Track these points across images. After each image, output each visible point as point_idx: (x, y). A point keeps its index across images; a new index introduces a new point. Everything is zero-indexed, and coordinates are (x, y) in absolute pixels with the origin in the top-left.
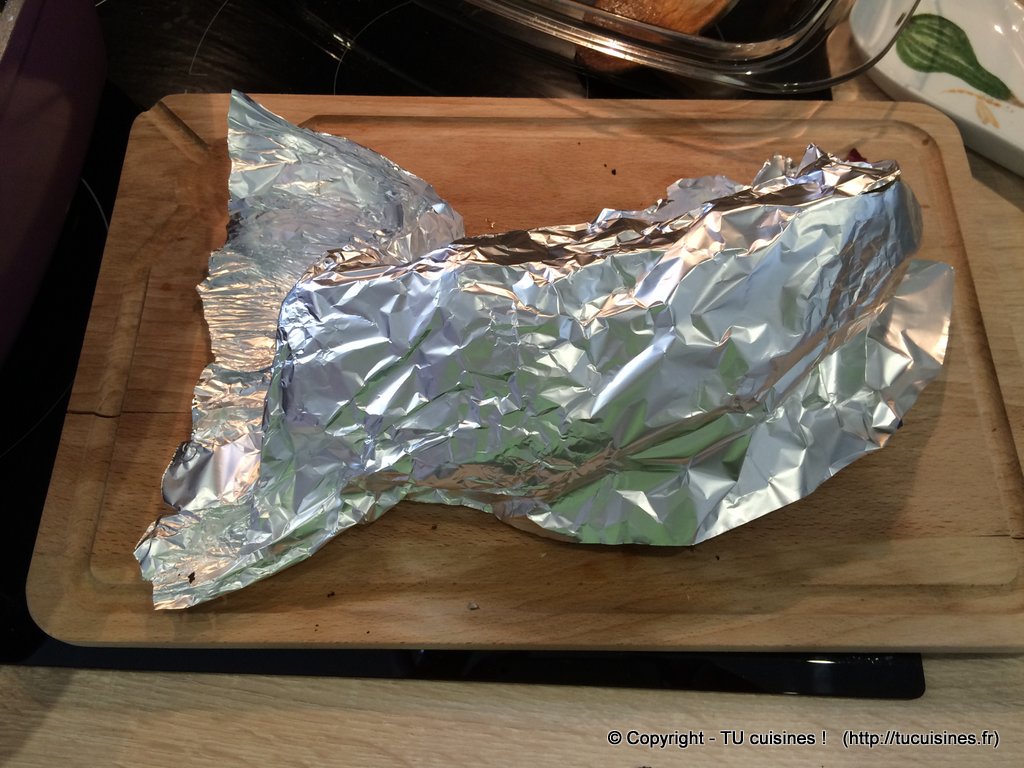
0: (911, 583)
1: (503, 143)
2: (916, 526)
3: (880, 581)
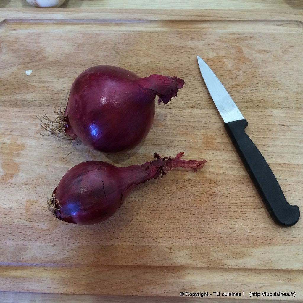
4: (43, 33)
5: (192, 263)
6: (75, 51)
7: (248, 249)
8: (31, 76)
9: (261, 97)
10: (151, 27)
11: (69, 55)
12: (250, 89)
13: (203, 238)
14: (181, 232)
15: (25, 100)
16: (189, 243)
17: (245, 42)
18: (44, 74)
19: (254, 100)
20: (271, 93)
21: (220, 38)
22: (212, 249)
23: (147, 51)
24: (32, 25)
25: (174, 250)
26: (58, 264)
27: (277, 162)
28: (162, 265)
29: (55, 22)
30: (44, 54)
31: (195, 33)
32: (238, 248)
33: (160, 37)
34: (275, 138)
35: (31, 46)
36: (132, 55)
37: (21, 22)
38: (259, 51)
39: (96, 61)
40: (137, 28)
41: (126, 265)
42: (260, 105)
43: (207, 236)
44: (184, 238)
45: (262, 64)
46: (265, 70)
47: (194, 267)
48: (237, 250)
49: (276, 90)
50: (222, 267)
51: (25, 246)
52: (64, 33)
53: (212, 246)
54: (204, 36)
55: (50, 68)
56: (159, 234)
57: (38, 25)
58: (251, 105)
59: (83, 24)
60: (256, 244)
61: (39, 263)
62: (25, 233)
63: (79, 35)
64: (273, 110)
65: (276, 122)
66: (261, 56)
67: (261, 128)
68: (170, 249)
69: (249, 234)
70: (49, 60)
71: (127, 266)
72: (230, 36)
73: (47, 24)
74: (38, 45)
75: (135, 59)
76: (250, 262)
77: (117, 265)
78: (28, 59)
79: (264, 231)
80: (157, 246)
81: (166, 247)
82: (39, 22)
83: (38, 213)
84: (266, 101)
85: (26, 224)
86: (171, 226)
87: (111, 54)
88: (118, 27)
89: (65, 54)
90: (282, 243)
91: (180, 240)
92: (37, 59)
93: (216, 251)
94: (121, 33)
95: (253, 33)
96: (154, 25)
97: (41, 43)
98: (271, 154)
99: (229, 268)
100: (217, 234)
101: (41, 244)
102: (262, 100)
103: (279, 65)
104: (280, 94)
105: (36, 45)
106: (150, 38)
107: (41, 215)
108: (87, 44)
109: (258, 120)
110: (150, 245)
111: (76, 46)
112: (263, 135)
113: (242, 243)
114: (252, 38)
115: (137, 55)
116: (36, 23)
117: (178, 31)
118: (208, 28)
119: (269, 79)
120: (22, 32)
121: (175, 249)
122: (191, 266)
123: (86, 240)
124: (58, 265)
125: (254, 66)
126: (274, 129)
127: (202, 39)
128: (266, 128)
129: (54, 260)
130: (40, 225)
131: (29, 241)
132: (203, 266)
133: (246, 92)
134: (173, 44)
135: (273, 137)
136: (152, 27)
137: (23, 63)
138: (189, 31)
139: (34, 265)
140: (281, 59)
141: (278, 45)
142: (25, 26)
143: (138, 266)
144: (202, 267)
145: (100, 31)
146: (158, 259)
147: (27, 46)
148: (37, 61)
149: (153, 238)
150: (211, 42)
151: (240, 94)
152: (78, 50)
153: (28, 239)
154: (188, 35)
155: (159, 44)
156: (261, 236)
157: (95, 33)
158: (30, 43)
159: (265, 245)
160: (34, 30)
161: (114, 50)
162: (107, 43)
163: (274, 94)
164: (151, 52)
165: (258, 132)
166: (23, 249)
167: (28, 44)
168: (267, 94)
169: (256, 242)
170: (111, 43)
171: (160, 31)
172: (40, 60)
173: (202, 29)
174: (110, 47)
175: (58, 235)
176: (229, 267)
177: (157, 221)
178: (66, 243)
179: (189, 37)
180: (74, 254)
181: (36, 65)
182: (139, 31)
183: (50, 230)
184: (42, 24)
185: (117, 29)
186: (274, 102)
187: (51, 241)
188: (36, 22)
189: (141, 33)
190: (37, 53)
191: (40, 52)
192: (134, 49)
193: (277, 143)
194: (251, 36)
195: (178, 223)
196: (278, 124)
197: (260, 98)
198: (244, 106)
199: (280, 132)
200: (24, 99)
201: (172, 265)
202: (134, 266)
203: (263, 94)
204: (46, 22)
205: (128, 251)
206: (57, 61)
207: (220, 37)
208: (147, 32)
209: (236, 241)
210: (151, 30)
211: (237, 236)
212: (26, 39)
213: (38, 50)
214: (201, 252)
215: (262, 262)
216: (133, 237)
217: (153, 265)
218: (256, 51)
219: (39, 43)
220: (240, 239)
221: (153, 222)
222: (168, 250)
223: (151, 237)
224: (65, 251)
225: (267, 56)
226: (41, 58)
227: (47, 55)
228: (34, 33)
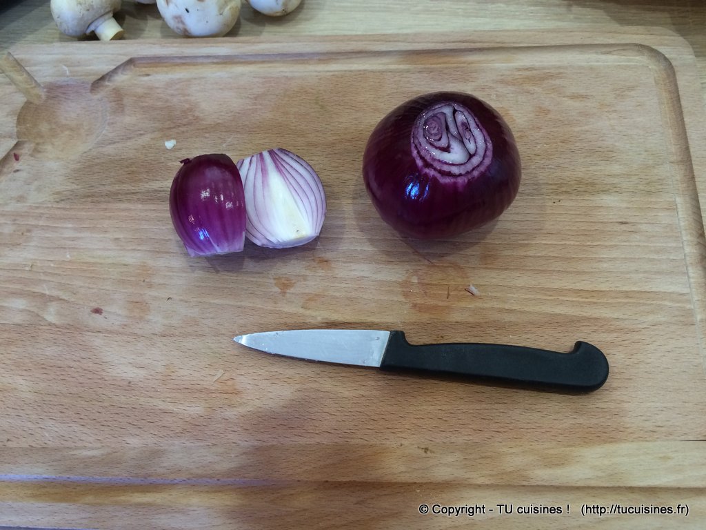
0: (622, 485)
1: (287, 77)
2: (629, 430)
3: (593, 483)
4: (195, 79)
5: (467, 476)
6: (251, 108)
7: (573, 449)
8: (174, 149)
9: (581, 175)
10: (380, 64)
11: (239, 113)
12: (561, 162)
13: (486, 430)
14: (445, 419)
15: (163, 191)
16: (460, 440)
17: (546, 81)
18: (196, 146)
19: (568, 179)
20: (599, 168)
21: (502, 77)
22: (505, 449)
23: (374, 102)
24: (176, 67)
25: (432, 452)
26: (218, 480)
27: (618, 289)
28: (412, 481)
29: (215, 61)
30: (197, 114)
31: (458, 69)
32: (553, 448)
33: (396, 79)
34: (612, 246)
35: (175, 100)
36: (347, 111)
37: (159, 63)
38: (574, 97)
39: (286, 123)
40: (356, 65)
41: (344, 480)
42: (579, 189)
43: (494, 425)
44: (451, 430)
45: (580, 118)
46: (586, 128)
47: (471, 485)
48: (551, 452)
49: (608, 162)
50: (524, 483)
51: (161, 448)
52: (231, 78)
53: (504, 443)
54: (475, 75)
55: (207, 135)
56: (404, 422)
57: (187, 67)
58: (564, 189)
59: (263, 62)
60: (586, 440)
61: (185, 479)
62: (160, 423)
63: (257, 80)
64: (604, 197)
65: (611, 217)
66: (576, 104)
67: (583, 228)
68: (426, 450)
69: (572, 421)
70: (205, 123)
71: (345, 483)
72: (520, 73)
73: (202, 64)
74: (187, 98)
75: (354, 116)
76: (577, 473)
77: (327, 481)
78: (169, 122)
79: (601, 416)
80: (401, 445)
81: (418, 447)
82: (188, 61)
83: (184, 386)
84: (590, 180)
85: (161, 407)
86: (425, 407)
87: (313, 110)
88: (323, 65)
89: (232, 112)
90: (635, 436)
91: (444, 434)
92: (185, 121)
93: (511, 454)
94: (328, 74)
95: (559, 67)
96: (385, 60)
97: (192, 96)
98: (606, 274)
99: (538, 486)
100: (513, 421)
101: (188, 444)
102: (583, 181)
103: (610, 119)
104: (616, 168)
105: (182, 98)
106: (378, 81)
107: (189, 391)
108: (270, 94)
109: (579, 215)
110: (388, 442)
111: (251, 99)
112: (589, 241)
113: (560, 438)
114: (558, 76)
115: (357, 109)
116: (184, 64)
117: (428, 68)
118: (479, 62)
119: (593, 143)
120: (160, 78)
121: (433, 450)
122: (466, 482)
123: (269, 436)
124: (219, 482)
125: (566, 122)
126: (609, 229)
127: (471, 80)
128: (593, 229)
129: (211, 472)
130: (188, 408)
131: (166, 439)
132: (489, 483)
133: (553, 167)
134: (419, 89)
135: (607, 244)
136: (382, 64)
137: (161, 130)
138: (447, 68)
139: (176, 481)
140: (613, 109)
141: (605, 85)
142: (165, 69)
143: (366, 482)
144: (487, 485)
145: (292, 72)
146: (403, 469)
147: (167, 101)
148: (185, 125)
149: (392, 431)
150: (487, 84)
151: (542, 170)
152: (255, 104)
153: (165, 434)
154: (446, 74)
155: (395, 91)
156: (596, 424)
157: (284, 76)
158: (172, 95)
159: (605, 442)
160: (180, 74)
161: (317, 103)
162: (305, 91)
163: (603, 168)
164: (382, 104)
165: (578, 235)
166: (156, 454)
167: (169, 98)
168: (590, 169)
169: (586, 435)
170: (311, 91)
171: (397, 69)
172: (189, 124)
173: (469, 64)
174: (309, 98)
175: (219, 426)
176: (539, 483)
177: (399, 399)
178: (234, 441)
179: (446, 76)
180: (249, 461)
181: (183, 132)
182: (360, 71)
183: (206, 417)
184: (194, 65)
185: (321, 67)
186: (605, 182)
187: (208, 437)
188: (184, 61)
189: (363, 74)
190: (184, 112)
191: (190, 110)
192: (351, 100)
193: (614, 254)
194: (557, 71)
195: (438, 402)
196: (615, 220)
197: (579, 176)
198: (551, 191)
199: (619, 236)
200: (161, 189)
201: (430, 481)
202: (360, 482)
203: (583, 169)
204: (200, 60)
205: (347, 455)
206: (219, 123)
207: (502, 75)
208: (373, 72)
209: (548, 434)
210: (381, 67)
211: (551, 425)
212: (166, 89)
213: (187, 106)
214: (483, 455)
215: (600, 474)
216: (357, 428)
217: (395, 481)
218: (568, 96)
219: (189, 95)
220: (556, 430)
221: (393, 400)
222: (421, 452)
223: (388, 428)
224: (233, 456)
225: (587, 105)
226: (191, 120)
227: (201, 115)
228: (180, 79)
